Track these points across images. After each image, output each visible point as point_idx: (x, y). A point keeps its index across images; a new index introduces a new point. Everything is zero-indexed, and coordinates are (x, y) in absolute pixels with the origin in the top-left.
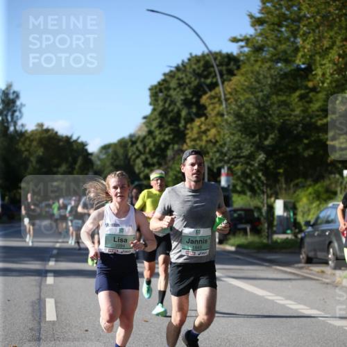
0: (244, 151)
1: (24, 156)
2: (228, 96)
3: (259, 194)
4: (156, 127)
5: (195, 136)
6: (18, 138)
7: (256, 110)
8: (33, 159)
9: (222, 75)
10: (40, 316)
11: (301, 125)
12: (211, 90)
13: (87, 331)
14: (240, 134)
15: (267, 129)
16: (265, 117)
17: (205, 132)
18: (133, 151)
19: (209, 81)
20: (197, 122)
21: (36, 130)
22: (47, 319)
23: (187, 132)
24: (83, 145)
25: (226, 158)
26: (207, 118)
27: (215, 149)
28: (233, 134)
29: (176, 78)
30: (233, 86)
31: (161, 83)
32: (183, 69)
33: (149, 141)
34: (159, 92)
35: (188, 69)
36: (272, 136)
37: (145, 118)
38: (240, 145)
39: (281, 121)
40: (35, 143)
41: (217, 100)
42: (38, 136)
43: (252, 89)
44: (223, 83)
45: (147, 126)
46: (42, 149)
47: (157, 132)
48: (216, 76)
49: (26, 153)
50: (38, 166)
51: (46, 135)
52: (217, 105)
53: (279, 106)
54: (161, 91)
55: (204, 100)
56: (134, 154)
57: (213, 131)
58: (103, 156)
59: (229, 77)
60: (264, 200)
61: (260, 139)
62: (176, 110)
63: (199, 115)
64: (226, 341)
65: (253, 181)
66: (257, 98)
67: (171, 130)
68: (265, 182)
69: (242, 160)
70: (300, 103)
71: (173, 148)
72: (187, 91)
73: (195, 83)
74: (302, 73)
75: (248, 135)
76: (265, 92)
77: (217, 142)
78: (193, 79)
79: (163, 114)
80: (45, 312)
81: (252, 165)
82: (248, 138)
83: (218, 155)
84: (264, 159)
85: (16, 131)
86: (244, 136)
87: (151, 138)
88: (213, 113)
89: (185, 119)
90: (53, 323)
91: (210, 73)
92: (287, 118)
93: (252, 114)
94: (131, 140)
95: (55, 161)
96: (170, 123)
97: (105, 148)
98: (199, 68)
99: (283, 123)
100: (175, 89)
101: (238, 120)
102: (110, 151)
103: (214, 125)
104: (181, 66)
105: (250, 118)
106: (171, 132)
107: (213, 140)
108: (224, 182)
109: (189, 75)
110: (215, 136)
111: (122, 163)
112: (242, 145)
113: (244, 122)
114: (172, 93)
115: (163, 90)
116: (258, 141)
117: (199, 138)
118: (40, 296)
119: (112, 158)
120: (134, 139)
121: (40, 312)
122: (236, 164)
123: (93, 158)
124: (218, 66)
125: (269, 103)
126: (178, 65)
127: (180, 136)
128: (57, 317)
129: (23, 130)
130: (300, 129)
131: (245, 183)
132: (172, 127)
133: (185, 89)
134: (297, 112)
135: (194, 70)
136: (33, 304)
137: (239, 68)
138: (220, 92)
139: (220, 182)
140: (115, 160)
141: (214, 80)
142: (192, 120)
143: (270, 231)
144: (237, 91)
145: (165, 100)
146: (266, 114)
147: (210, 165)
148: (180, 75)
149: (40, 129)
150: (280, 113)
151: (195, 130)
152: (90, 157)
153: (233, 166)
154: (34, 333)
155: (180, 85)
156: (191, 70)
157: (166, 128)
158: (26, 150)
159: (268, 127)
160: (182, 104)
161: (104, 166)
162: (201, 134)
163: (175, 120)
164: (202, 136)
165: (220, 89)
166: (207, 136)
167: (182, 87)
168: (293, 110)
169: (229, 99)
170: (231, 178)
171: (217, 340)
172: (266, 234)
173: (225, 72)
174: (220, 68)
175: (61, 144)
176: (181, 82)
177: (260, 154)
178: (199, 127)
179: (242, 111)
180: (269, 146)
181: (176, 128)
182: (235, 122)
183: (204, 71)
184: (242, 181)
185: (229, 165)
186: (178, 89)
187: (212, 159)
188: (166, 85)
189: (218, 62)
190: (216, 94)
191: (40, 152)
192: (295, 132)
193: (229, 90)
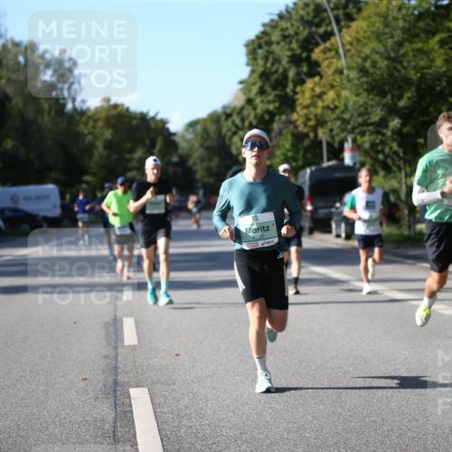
0: (371, 116)
1: (87, 141)
2: (348, 47)
3: (395, 172)
4: (256, 94)
5: (308, 102)
6: (78, 118)
7: (386, 62)
8: (100, 144)
9: (338, 21)
10: (117, 339)
11: (445, 79)
12: (324, 41)
13: (178, 355)
14: (365, 94)
15: (400, 87)
16: (398, 70)
17: (320, 96)
18: (227, 126)
19: (321, 30)
20: (310, 83)
21: (102, 107)
22: (126, 343)
23: (297, 97)
24: (164, 122)
25: (349, 127)
26: (321, 77)
27: (334, 116)
28: (357, 95)
29: (279, 28)
30: (354, 34)
31: (260, 36)
32: (287, 15)
33: (247, 112)
34: (259, 47)
35: (294, 15)
36: (408, 95)
37: (241, 82)
38: (366, 109)
39: (419, 75)
40: (100, 124)
41: (333, 53)
42: (104, 114)
43: (379, 36)
44: (340, 31)
45: (245, 93)
46: (110, 131)
47: (258, 101)
48: (330, 22)
49: (90, 137)
50: (105, 153)
51: (113, 112)
52: (334, 60)
53: (415, 56)
54: (260, 46)
55: (317, 54)
56: (229, 130)
57: (331, 94)
58: (190, 136)
59: (348, 23)
60: (401, 179)
61: (392, 99)
62: (281, 70)
63: (311, 74)
64: (360, 359)
65: (386, 157)
66: (385, 46)
67: (276, 96)
68: (401, 155)
69: (371, 128)
70: (442, 51)
71: (280, 119)
72: (294, 45)
73: (304, 33)
74: (443, 11)
75: (377, 95)
76: (396, 39)
77: (336, 107)
78: (301, 28)
79: (265, 76)
80: (123, 335)
81: (384, 135)
82: (377, 99)
83: (338, 123)
84: (399, 126)
85: (75, 109)
86: (371, 97)
87: (250, 108)
88: (330, 72)
89: (293, 81)
90: (133, 348)
91: (322, 20)
92: (425, 71)
93: (380, 68)
94: (225, 113)
95: (129, 145)
96: (274, 88)
97: (192, 125)
98: (308, 14)
99: (421, 77)
100: (278, 43)
101: (363, 76)
102: (199, 128)
103: (332, 87)
104: (284, 12)
105: (378, 72)
106: (276, 99)
107: (332, 106)
108: (348, 159)
109: (296, 24)
110: (333, 100)
111: (215, 143)
112: (369, 109)
113: (370, 79)
114: (275, 48)
115: (263, 45)
116: (390, 102)
117: (313, 104)
118: (115, 316)
119: (202, 137)
120: (228, 111)
121: (117, 335)
122: (363, 134)
123: (177, 139)
124: (332, 10)
125: (402, 51)
126: (281, 12)
127: (288, 103)
128: (139, 340)
129: (84, 108)
130: (444, 84)
131: (376, 160)
132: (277, 92)
133: (291, 42)
134: (439, 62)
135: (302, 18)
136: (106, 325)
137: (359, 10)
138: (337, 43)
139: (343, 160)
140: (206, 140)
141: (329, 29)
142: (302, 82)
143: (411, 219)
144: (359, 41)
145: (266, 58)
146: (399, 66)
147: (329, 139)
148: (284, 24)
149: (106, 105)
150: (417, 65)
151: (308, 94)
152: (173, 137)
153: (359, 138)
154: (109, 361)
155: (285, 37)
156: (298, 17)
157: (270, 94)
158: (90, 133)
159: (402, 83)
160: (288, 62)
161: (192, 149)
162: (315, 99)
163: (281, 83)
164: (316, 102)
165: (336, 40)
166: (323, 101)
167: (288, 40)
168: (433, 61)
169: (349, 51)
170: (357, 154)
171: (348, 358)
172: (407, 223)
173: (342, 17)
174: (336, 12)
175: (134, 122)
176: (286, 33)
177: (393, 120)
178: (313, 90)
179: (368, 64)
180: (404, 108)
181: (283, 93)
182: (358, 79)
183: (314, 17)
184: (371, 157)
185: (353, 136)
186: (283, 43)
187: (331, 130)
188: (266, 39)
189: (332, 5)
190: (332, 45)
191: (108, 134)
192: (438, 88)
193: (348, 39)
